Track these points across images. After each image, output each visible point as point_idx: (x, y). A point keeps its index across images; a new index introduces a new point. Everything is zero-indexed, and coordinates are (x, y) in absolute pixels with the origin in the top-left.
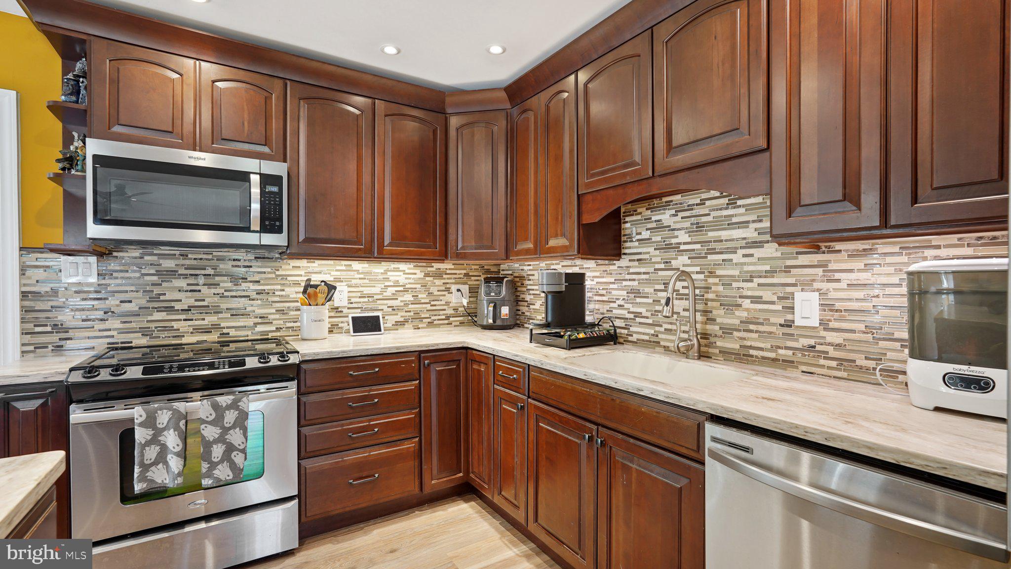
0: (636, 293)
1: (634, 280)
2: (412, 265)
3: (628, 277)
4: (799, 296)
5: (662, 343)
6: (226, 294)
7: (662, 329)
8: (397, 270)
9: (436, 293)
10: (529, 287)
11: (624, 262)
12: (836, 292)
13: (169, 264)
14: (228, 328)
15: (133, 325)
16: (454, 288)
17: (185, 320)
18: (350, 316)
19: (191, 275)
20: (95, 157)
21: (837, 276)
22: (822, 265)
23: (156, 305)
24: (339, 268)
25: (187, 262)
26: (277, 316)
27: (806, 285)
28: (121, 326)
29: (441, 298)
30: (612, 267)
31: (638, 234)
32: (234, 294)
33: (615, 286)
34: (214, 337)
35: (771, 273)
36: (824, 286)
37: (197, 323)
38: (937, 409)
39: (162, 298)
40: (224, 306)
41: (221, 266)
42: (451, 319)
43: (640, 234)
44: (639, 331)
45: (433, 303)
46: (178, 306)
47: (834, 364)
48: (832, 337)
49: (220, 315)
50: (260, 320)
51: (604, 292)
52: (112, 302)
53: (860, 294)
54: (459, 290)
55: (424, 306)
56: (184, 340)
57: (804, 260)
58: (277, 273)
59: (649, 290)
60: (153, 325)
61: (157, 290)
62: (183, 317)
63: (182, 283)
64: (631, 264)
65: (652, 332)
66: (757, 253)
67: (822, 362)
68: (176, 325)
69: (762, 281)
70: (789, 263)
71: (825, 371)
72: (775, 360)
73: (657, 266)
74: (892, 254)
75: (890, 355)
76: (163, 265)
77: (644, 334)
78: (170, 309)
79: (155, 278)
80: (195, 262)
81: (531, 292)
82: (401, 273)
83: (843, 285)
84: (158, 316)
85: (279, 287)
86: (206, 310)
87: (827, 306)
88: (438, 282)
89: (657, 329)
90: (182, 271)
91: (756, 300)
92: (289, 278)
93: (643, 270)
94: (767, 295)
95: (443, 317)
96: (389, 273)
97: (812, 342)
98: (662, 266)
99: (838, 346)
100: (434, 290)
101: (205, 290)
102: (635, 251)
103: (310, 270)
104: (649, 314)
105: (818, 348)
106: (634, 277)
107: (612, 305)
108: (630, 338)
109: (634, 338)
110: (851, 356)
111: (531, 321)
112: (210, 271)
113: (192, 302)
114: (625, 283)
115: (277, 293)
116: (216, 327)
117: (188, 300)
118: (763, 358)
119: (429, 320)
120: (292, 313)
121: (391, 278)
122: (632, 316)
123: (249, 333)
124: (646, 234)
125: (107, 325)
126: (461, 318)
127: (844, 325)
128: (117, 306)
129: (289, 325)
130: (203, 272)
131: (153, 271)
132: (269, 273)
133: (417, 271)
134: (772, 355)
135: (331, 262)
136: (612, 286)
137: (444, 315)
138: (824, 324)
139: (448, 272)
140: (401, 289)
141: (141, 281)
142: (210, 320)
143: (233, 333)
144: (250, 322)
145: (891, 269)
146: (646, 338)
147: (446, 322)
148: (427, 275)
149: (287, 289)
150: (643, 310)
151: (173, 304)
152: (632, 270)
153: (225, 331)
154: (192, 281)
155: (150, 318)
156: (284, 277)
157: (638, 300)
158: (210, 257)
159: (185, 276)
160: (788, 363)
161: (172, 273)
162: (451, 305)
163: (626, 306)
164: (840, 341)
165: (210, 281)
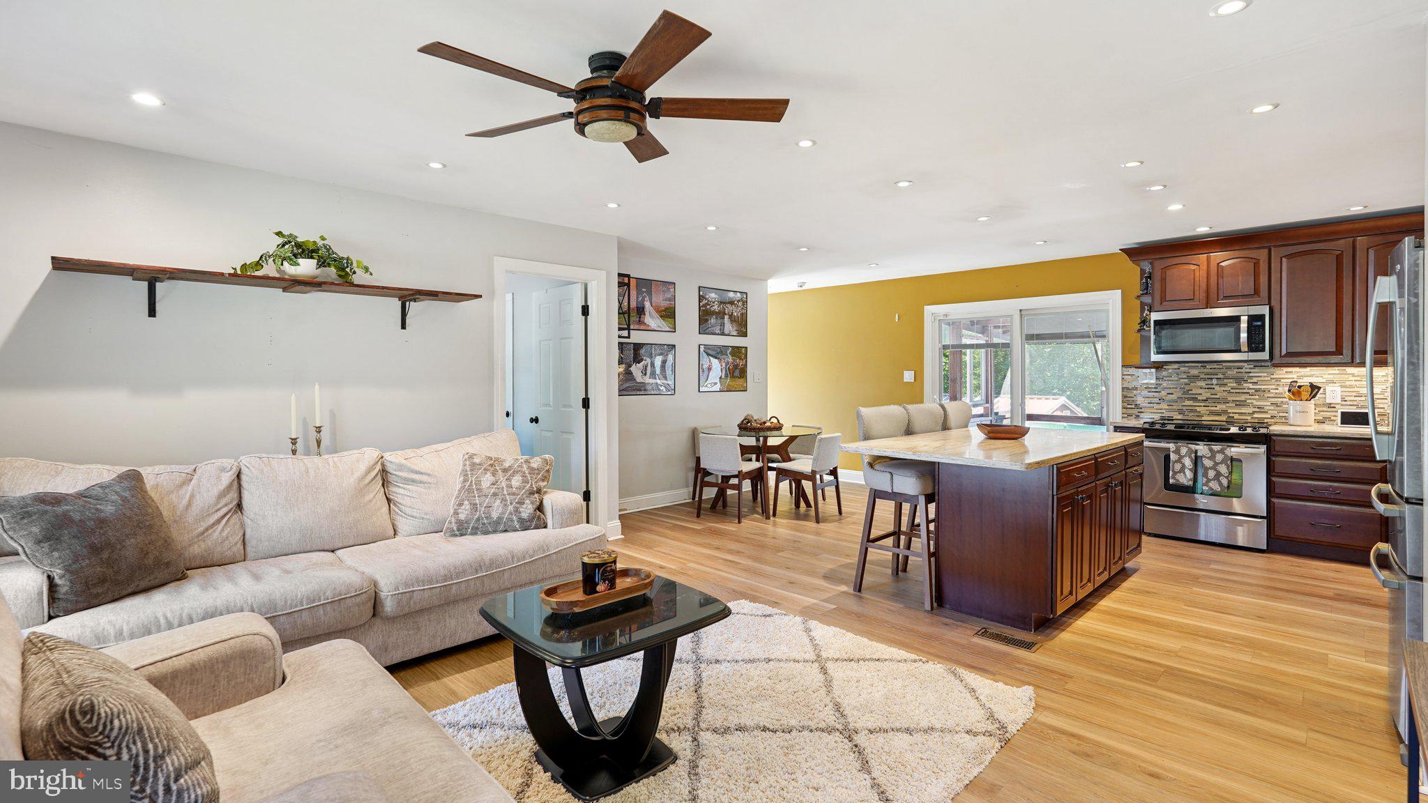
6: (1232, 391)
13: (1194, 372)
14: (1233, 413)
15: (1175, 407)
17: (1204, 406)
18: (1340, 411)
19: (1209, 378)
20: (1155, 321)
23: (1187, 396)
24: (1332, 372)
25: (1206, 371)
26: (1272, 408)
28: (1167, 407)
32: (1238, 391)
34: (1224, 418)
37: (1212, 408)
39: (1190, 392)
40: (1230, 399)
41: (1229, 373)
46: (1200, 398)
49: (1228, 405)
50: (1257, 410)
52: (1164, 393)
56: (1203, 418)
58: (1272, 376)
60: (1185, 408)
61: (1187, 388)
62: (1204, 404)
63: (1203, 384)
68: (1198, 409)
76: (1191, 374)
78: (1195, 399)
79: (1186, 380)
80: (1211, 371)
84: (1190, 403)
85: (1272, 387)
86: (1217, 401)
90: (1202, 376)
101: (1217, 388)
112: (1220, 376)
113: (1209, 395)
115: (1271, 391)
116: (1225, 412)
117: (1206, 394)
120: (1283, 406)
123: (1249, 418)
125: (1160, 406)
128: (1166, 396)
129: (1281, 414)
130: (1216, 377)
131: (1185, 376)
132: (1264, 377)
141: (1179, 382)
142: (1220, 407)
143: (1236, 416)
144: (1250, 410)
151: (1196, 396)
154: (1209, 382)
155: (1183, 404)
156: (1278, 380)
158: (1221, 367)
159: (1205, 380)
161: (1196, 378)
165: (1221, 382)
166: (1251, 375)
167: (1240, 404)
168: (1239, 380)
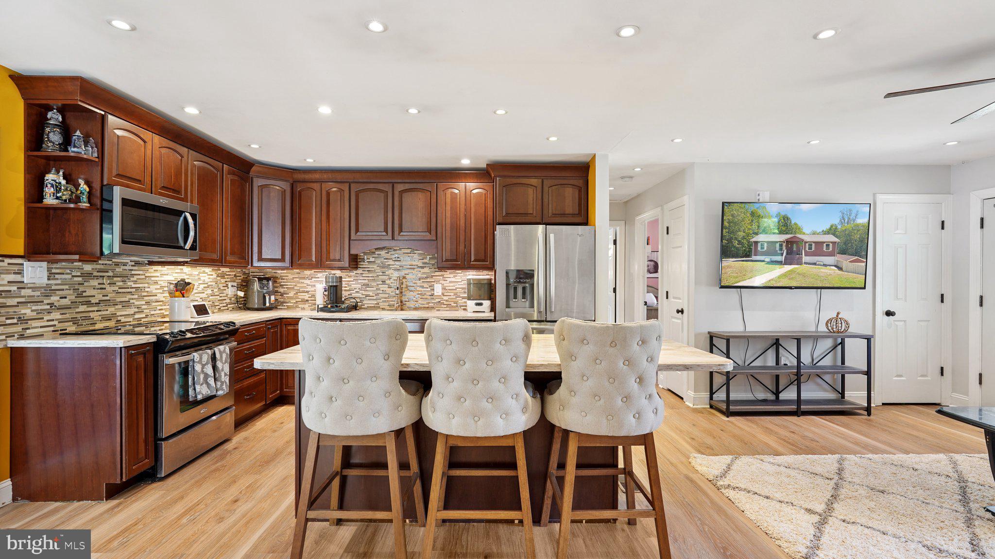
0: (367, 285)
1: (366, 280)
2: (210, 269)
3: (361, 278)
4: (436, 286)
5: (381, 307)
6: (120, 290)
7: (381, 301)
8: (204, 272)
9: (222, 288)
10: (282, 284)
11: (359, 271)
12: (446, 284)
14: (121, 316)
15: (67, 316)
16: (230, 284)
17: (97, 311)
19: (101, 276)
21: (446, 279)
22: (442, 276)
23: (81, 300)
24: (177, 271)
25: (98, 267)
26: (146, 307)
27: (438, 282)
28: (60, 317)
29: (224, 291)
30: (351, 274)
31: (367, 259)
32: (124, 291)
33: (354, 283)
35: (427, 278)
36: (443, 282)
37: (104, 313)
38: (474, 312)
39: (84, 294)
40: (118, 300)
41: (117, 270)
42: (229, 306)
43: (369, 259)
44: (367, 303)
45: (221, 295)
46: (93, 300)
47: (445, 306)
48: (446, 298)
49: (116, 307)
50: (136, 310)
51: (347, 286)
52: (55, 298)
53: (451, 285)
54: (232, 286)
55: (217, 297)
57: (437, 274)
58: (147, 275)
59: (374, 284)
60: (79, 316)
61: (81, 289)
62: (95, 309)
63: (95, 283)
64: (363, 272)
65: (376, 302)
66: (423, 271)
67: (442, 306)
68: (92, 315)
69: (424, 280)
70: (433, 274)
71: (443, 309)
72: (428, 307)
73: (378, 274)
74: (460, 273)
75: (459, 301)
76: (85, 269)
77: (372, 304)
78: (88, 303)
79: (80, 279)
80: (102, 267)
81: (284, 286)
82: (206, 275)
83: (448, 282)
84: (82, 308)
85: (146, 285)
86: (108, 303)
87: (444, 288)
88: (223, 281)
89: (378, 301)
90: (95, 274)
91: (422, 287)
92: (153, 279)
93: (370, 275)
94: (425, 285)
95: (225, 305)
96: (201, 275)
97: (439, 300)
98: (381, 274)
99: (447, 301)
100: (221, 286)
101: (108, 288)
102: (366, 266)
103: (163, 273)
104: (374, 295)
105: (441, 302)
106: (365, 278)
107: (351, 292)
108: (363, 307)
109: (366, 306)
110: (450, 303)
111: (284, 304)
112: (110, 274)
113: (100, 297)
114: (359, 281)
115: (147, 290)
116: (113, 316)
117: (98, 296)
118: (424, 307)
119: (219, 307)
120: (154, 304)
121: (202, 278)
122: (364, 296)
123: (131, 319)
124: (372, 260)
125: (52, 316)
126: (233, 305)
127: (448, 294)
128: (58, 301)
129: (152, 313)
131: (79, 274)
132: (142, 275)
133: (213, 273)
134: (427, 306)
135: (173, 267)
136: (351, 283)
137: (225, 303)
138: (443, 294)
139: (227, 273)
140: (206, 285)
141: (72, 282)
142: (111, 310)
144: (132, 311)
145: (460, 277)
146: (373, 305)
147: (226, 308)
148: (218, 276)
149: (151, 287)
150: (371, 294)
151: (90, 299)
152: (363, 275)
153: (119, 318)
154: (100, 281)
155: (77, 310)
156: (149, 278)
157: (368, 289)
158: (111, 263)
159: (97, 277)
160: (433, 308)
161: (90, 275)
162: (229, 296)
163: (360, 292)
164: (447, 299)
165: (112, 281)
166: (133, 272)
167: (126, 304)
168: (125, 277)
